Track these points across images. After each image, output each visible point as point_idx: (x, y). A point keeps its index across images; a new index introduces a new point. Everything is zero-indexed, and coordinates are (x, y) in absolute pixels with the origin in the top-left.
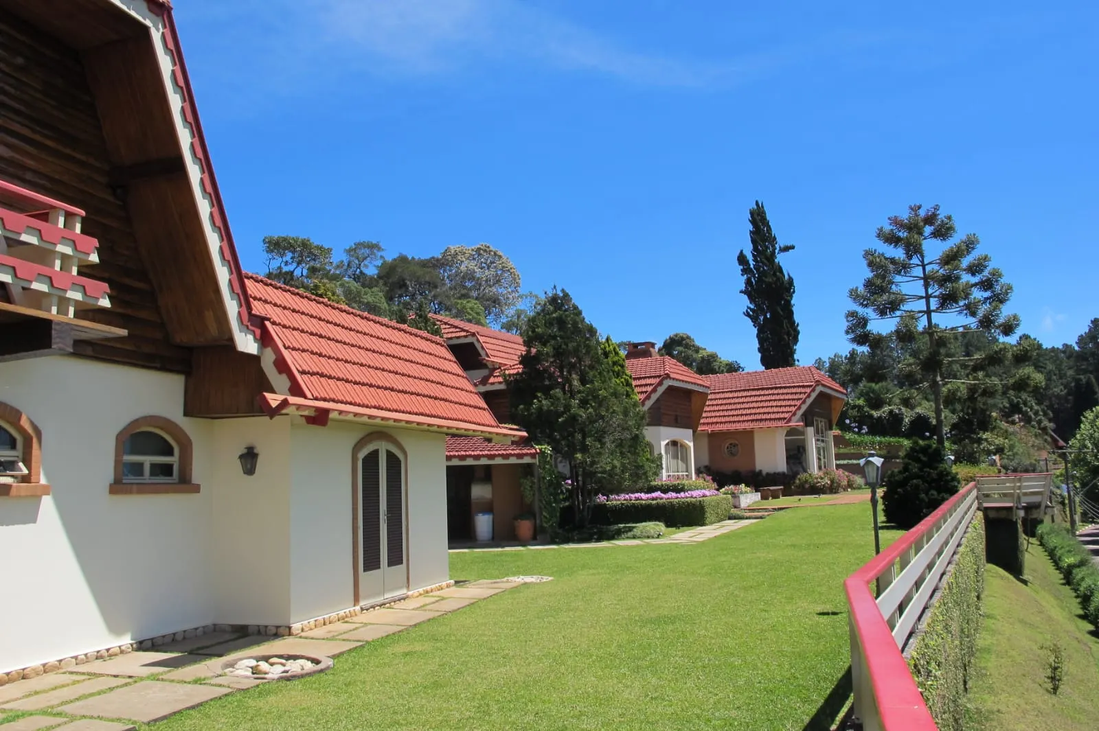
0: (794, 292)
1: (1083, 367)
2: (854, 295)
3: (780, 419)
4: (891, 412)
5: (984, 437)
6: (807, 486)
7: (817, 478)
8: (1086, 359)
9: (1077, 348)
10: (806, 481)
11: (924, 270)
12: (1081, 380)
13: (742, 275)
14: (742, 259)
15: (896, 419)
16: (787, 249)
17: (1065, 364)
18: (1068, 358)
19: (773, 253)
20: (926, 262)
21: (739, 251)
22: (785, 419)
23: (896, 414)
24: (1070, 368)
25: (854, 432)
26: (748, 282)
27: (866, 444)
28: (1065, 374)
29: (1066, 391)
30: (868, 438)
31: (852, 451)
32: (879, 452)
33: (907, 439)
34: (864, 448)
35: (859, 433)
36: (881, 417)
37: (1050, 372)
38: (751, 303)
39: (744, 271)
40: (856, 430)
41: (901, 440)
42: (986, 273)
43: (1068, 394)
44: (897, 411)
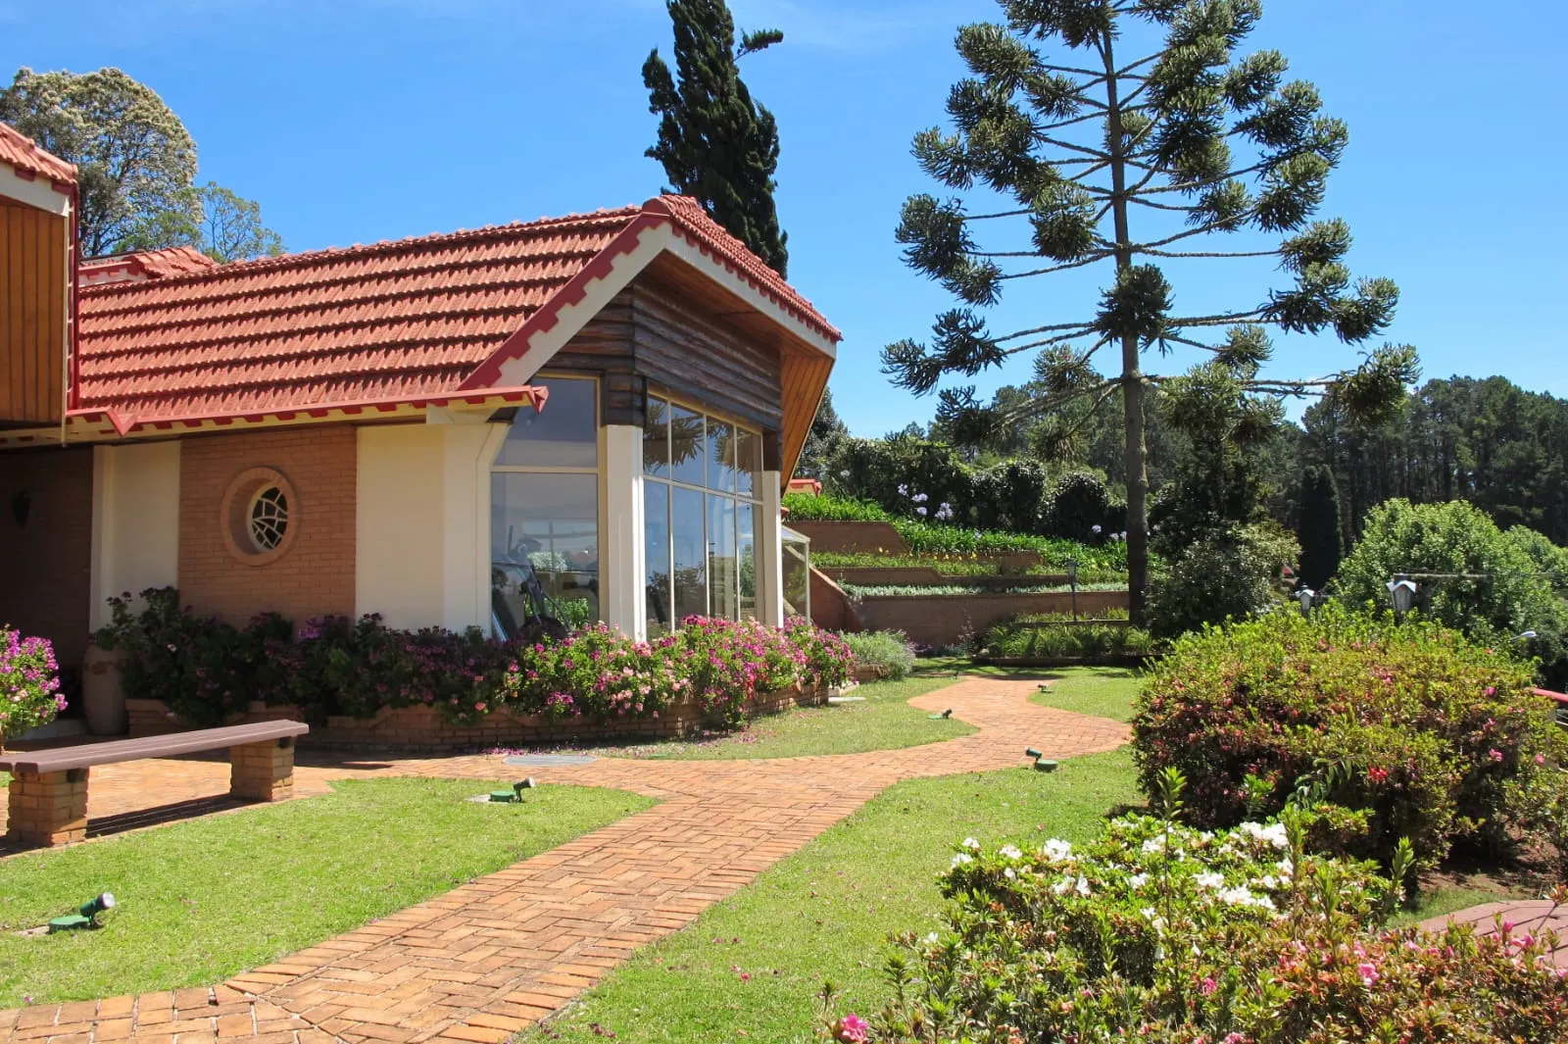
0: (776, 151)
1: (1310, 456)
2: (929, 150)
3: (446, 370)
4: (1013, 471)
5: (1244, 534)
6: (561, 701)
7: (619, 664)
8: (1316, 445)
9: (1302, 427)
10: (561, 680)
11: (1112, 91)
12: (1312, 472)
13: (652, 110)
14: (654, 72)
15: (1023, 488)
16: (762, 41)
17: (1284, 451)
18: (1290, 441)
19: (728, 55)
20: (1117, 68)
21: (648, 54)
22: (466, 367)
23: (1025, 479)
24: (1291, 458)
25: (919, 517)
26: (667, 130)
27: (947, 547)
28: (1283, 466)
29: (1285, 491)
30: (949, 534)
31: (910, 564)
32: (978, 567)
33: (1047, 538)
34: (941, 557)
35: (930, 519)
36: (987, 482)
37: (1264, 461)
38: (672, 182)
39: (658, 102)
40: (923, 510)
41: (1033, 540)
42: (1275, 96)
43: (1288, 496)
44: (1027, 470)
